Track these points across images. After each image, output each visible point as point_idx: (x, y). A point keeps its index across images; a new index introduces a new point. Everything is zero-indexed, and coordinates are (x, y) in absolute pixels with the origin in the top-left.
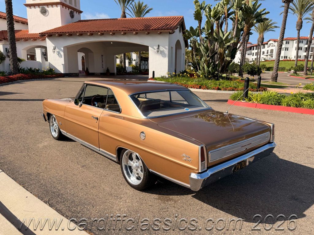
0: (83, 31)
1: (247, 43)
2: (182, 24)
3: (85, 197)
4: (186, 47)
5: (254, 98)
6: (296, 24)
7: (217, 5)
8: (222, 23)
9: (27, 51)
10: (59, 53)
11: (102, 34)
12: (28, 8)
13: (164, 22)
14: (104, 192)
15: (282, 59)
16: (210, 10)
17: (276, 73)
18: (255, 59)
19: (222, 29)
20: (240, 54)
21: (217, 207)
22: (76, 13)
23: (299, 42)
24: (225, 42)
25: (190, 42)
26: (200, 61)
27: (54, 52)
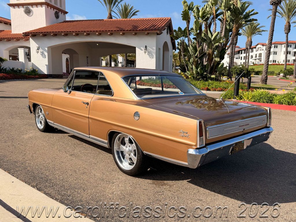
0: (68, 31)
1: (235, 47)
2: (169, 26)
3: (75, 182)
4: (173, 49)
5: (245, 96)
6: (284, 27)
7: (205, 6)
8: (210, 24)
9: (9, 51)
10: (43, 54)
11: (88, 34)
12: (11, 8)
13: (151, 23)
14: (95, 177)
15: (271, 63)
16: (198, 11)
17: (265, 76)
18: (244, 63)
19: (211, 29)
20: (228, 58)
21: (214, 191)
22: (62, 14)
23: (288, 46)
24: (214, 42)
25: (177, 45)
26: (188, 62)
27: (38, 52)
